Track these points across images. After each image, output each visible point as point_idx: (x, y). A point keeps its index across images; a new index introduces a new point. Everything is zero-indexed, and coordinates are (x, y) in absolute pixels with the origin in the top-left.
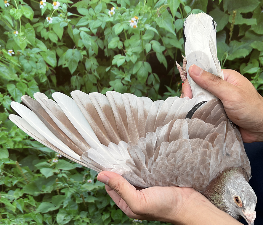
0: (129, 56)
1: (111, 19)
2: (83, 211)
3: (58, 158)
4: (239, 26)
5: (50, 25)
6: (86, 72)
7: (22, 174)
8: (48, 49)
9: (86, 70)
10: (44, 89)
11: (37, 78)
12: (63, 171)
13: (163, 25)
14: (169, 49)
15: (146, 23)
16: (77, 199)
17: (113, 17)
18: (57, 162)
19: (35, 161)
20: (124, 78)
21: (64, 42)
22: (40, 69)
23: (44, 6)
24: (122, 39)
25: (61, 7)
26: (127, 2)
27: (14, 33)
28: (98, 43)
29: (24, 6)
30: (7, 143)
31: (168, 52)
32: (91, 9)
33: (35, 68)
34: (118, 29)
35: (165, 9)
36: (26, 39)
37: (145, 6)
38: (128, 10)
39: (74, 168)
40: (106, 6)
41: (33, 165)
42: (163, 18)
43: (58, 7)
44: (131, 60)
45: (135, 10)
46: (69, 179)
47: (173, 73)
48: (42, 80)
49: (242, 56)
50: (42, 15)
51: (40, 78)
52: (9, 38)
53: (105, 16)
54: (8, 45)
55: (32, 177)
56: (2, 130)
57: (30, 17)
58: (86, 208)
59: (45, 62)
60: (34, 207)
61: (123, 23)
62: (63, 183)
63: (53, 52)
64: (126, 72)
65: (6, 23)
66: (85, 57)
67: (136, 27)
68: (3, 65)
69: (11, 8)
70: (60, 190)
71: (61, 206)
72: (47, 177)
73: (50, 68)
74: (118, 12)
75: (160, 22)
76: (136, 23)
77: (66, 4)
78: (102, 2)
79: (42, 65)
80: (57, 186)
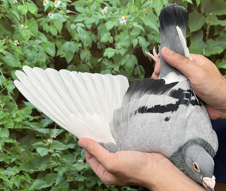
0: (118, 49)
1: (104, 17)
2: (73, 190)
3: (53, 139)
5: (51, 20)
6: (81, 62)
7: (20, 152)
8: (48, 41)
9: (81, 61)
12: (56, 151)
13: (149, 23)
14: (153, 44)
15: (134, 21)
16: (68, 177)
17: (105, 15)
18: (52, 142)
19: (32, 141)
20: (113, 69)
21: (62, 35)
22: (41, 58)
24: (113, 34)
25: (62, 5)
26: (118, 3)
27: (20, 26)
28: (92, 37)
29: (30, 3)
30: (8, 123)
31: (152, 47)
32: (87, 7)
33: (36, 57)
34: (109, 25)
35: (151, 10)
36: (30, 31)
37: (133, 7)
38: (118, 9)
39: (67, 148)
40: (100, 5)
41: (30, 145)
42: (148, 17)
43: (59, 5)
44: (120, 53)
45: (124, 9)
46: (62, 158)
49: (217, 53)
50: (45, 11)
51: (41, 66)
52: (16, 30)
53: (99, 14)
54: (14, 36)
55: (29, 155)
56: (5, 111)
57: (35, 13)
58: (76, 186)
59: (46, 52)
60: (29, 183)
61: (114, 21)
62: (56, 162)
63: (53, 43)
64: (115, 63)
65: (13, 17)
66: (80, 49)
67: (125, 24)
68: (9, 53)
69: (19, 5)
70: (53, 168)
71: (53, 183)
72: (42, 155)
73: (49, 57)
74: (110, 11)
75: (146, 20)
76: (125, 21)
77: (66, 3)
78: (97, 2)
79: (42, 55)
80: (51, 165)
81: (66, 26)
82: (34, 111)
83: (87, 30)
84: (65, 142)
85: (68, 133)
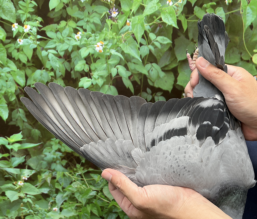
0: (95, 79)
1: (78, 43)
3: (24, 181)
5: (20, 46)
8: (18, 69)
10: (12, 107)
11: (6, 96)
12: (28, 196)
13: (129, 51)
14: (135, 74)
15: (112, 48)
17: (79, 41)
18: (23, 185)
19: (1, 182)
21: (33, 63)
22: (10, 87)
23: (15, 28)
24: (89, 63)
25: (32, 30)
26: (92, 28)
28: (65, 65)
31: (134, 77)
32: (58, 33)
33: (5, 87)
34: (84, 52)
35: (130, 36)
37: (110, 32)
38: (93, 35)
39: (39, 193)
40: (72, 30)
42: (128, 44)
43: (28, 30)
44: (98, 83)
45: (100, 35)
46: (35, 205)
48: (11, 99)
50: (14, 36)
51: (10, 97)
53: (72, 40)
57: (3, 38)
59: (15, 81)
61: (89, 47)
62: (28, 209)
63: (23, 72)
66: (53, 78)
67: (101, 51)
70: (25, 216)
72: (12, 201)
73: (19, 87)
74: (85, 36)
75: (126, 47)
76: (101, 48)
77: (36, 27)
78: (69, 26)
79: (11, 84)
80: (21, 212)
81: (36, 52)
82: (2, 147)
84: (37, 185)
85: (40, 175)
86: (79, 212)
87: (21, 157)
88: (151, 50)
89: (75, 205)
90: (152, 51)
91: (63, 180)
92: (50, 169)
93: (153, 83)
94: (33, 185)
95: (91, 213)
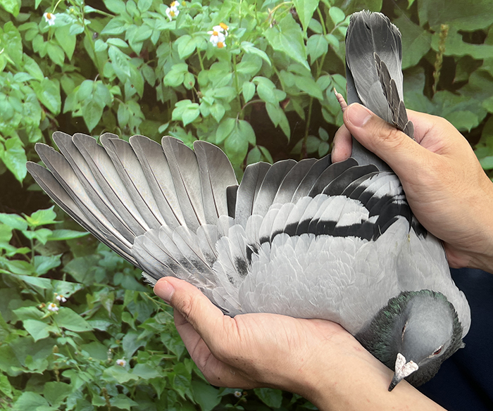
0: (207, 104)
1: (172, 26)
3: (58, 303)
4: (456, 61)
5: (50, 28)
6: (119, 129)
8: (45, 76)
9: (119, 127)
11: (22, 132)
12: (67, 333)
13: (282, 45)
14: (294, 97)
15: (245, 38)
16: (94, 396)
17: (175, 22)
18: (57, 311)
19: (13, 302)
21: (76, 65)
22: (29, 115)
24: (194, 69)
28: (144, 72)
31: (291, 104)
32: (130, 2)
33: (19, 113)
34: (185, 47)
35: (287, 12)
36: (3, 52)
37: (242, 3)
38: (205, 8)
39: (90, 329)
41: (10, 311)
42: (280, 30)
44: (212, 114)
45: (220, 9)
46: (80, 351)
47: (304, 150)
48: (31, 138)
50: (36, 7)
51: (29, 133)
53: (158, 18)
55: (7, 335)
57: (14, 10)
59: (39, 101)
60: (8, 398)
61: (196, 36)
62: (67, 358)
63: (55, 83)
66: (118, 100)
67: (222, 45)
70: (61, 371)
71: (61, 405)
72: (36, 339)
73: (48, 115)
74: (186, 11)
75: (276, 37)
76: (222, 38)
79: (32, 108)
80: (55, 362)
81: (83, 43)
82: (16, 235)
83: (133, 55)
84: (85, 313)
85: (91, 294)
86: (168, 371)
87: (53, 256)
88: (333, 45)
89: (159, 358)
90: (334, 48)
91: (138, 306)
92: (112, 284)
93: (334, 117)
94: (76, 312)
95: (194, 374)
